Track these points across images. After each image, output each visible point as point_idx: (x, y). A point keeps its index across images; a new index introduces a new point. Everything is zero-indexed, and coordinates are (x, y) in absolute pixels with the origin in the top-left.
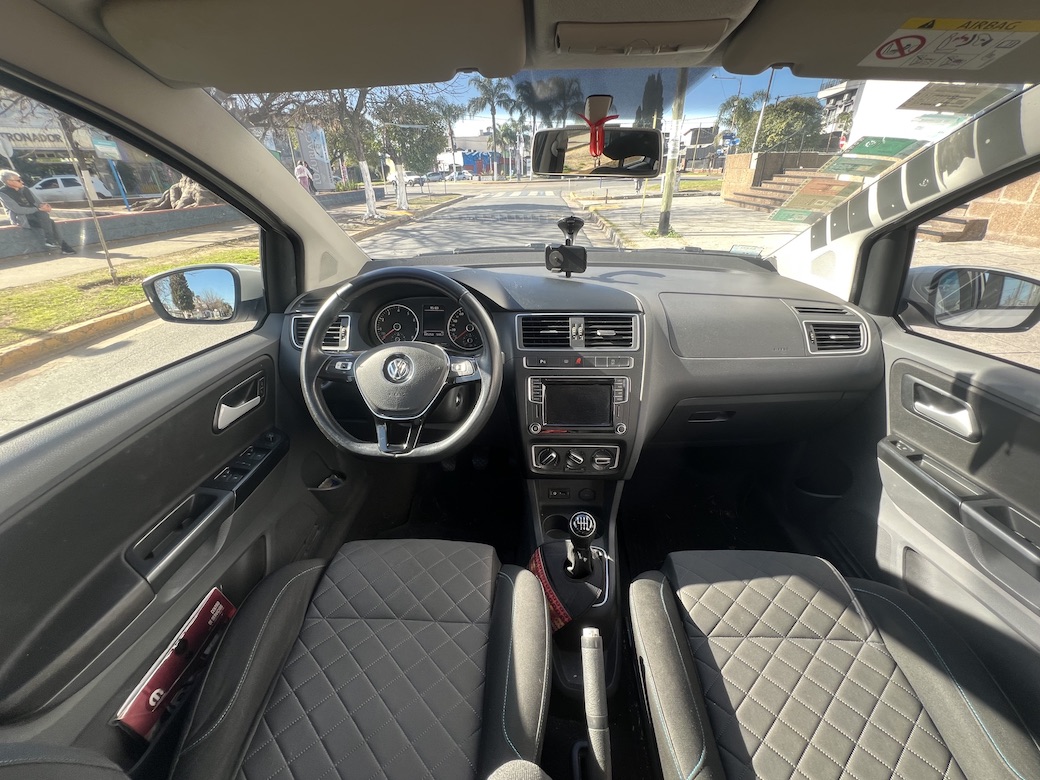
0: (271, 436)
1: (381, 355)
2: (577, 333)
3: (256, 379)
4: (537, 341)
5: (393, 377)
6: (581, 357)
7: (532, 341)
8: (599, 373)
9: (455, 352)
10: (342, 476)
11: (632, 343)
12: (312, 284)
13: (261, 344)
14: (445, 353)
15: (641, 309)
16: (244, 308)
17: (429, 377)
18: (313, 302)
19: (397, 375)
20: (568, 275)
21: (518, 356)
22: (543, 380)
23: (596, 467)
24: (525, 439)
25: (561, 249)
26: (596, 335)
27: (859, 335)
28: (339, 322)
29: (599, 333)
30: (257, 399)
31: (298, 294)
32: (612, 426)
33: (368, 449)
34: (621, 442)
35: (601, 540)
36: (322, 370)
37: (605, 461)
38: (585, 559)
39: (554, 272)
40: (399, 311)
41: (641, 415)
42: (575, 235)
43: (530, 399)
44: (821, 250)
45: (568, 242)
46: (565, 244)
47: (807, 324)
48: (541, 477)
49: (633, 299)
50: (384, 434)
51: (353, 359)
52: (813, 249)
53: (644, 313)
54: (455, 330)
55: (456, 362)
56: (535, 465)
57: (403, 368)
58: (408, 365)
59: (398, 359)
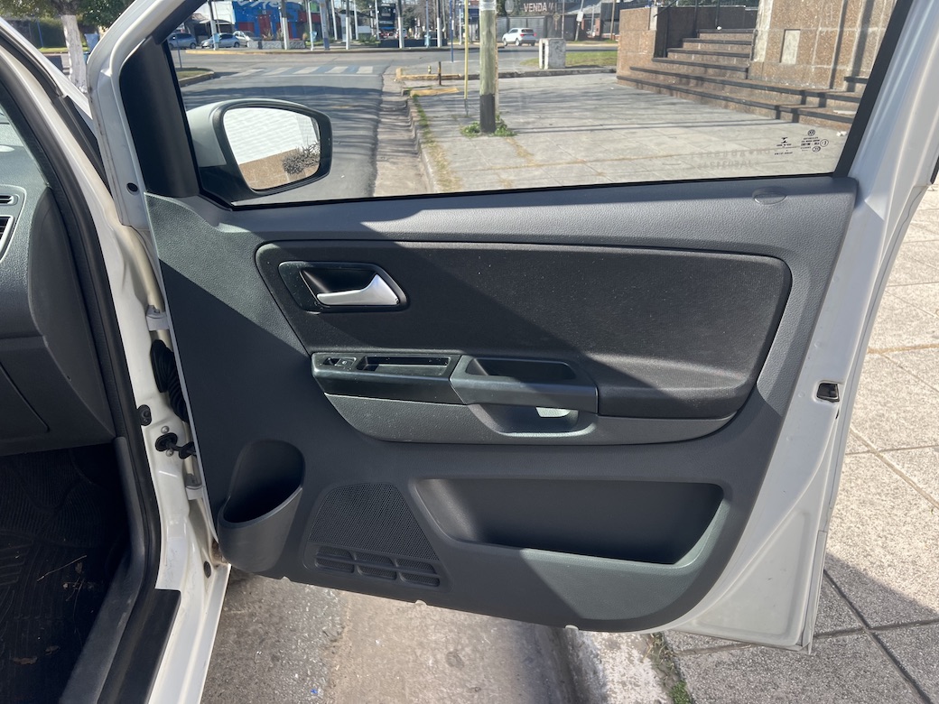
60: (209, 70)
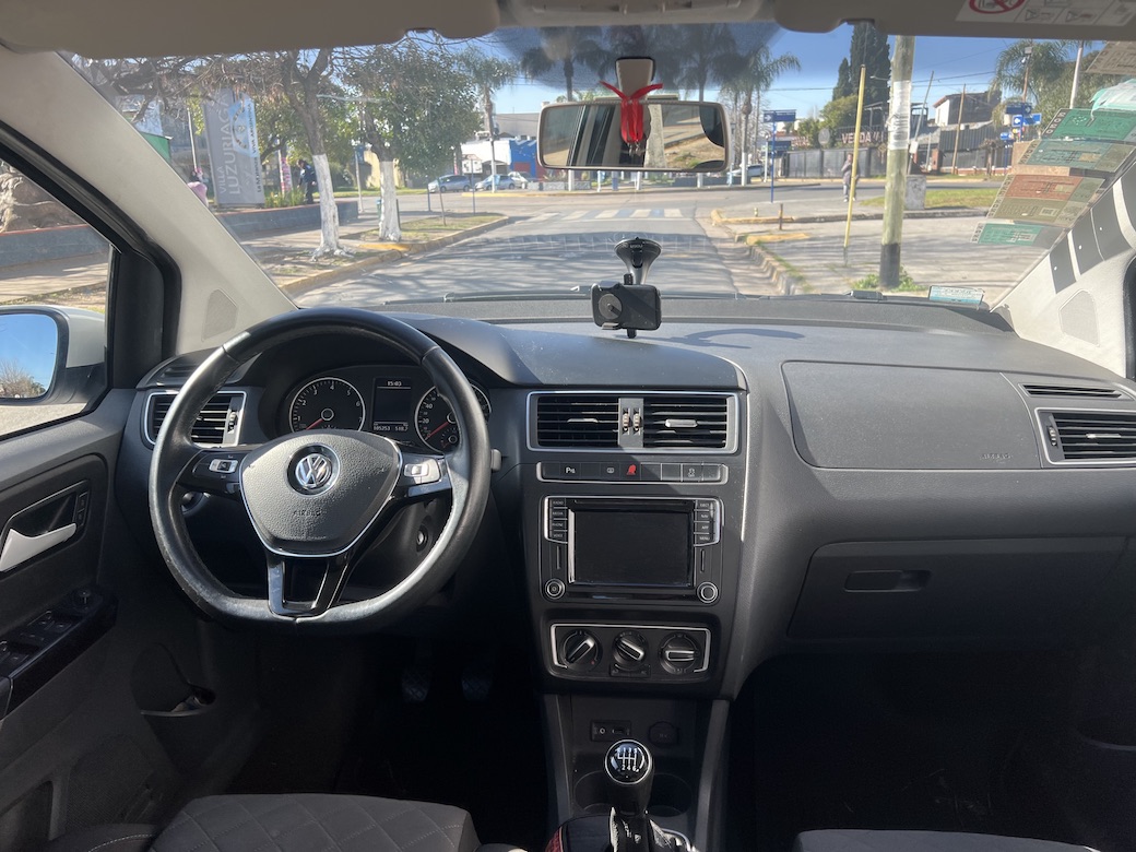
0: (86, 595)
1: (286, 449)
2: (630, 423)
3: (73, 494)
4: (564, 436)
5: (304, 483)
6: (637, 464)
7: (553, 435)
8: (669, 490)
9: (413, 449)
10: (207, 697)
11: (727, 442)
12: (189, 342)
13: (89, 435)
14: (397, 449)
15: (742, 385)
16: (67, 378)
17: (364, 487)
18: (183, 368)
19: (311, 482)
20: (631, 335)
21: (529, 460)
22: (571, 504)
23: (667, 667)
24: (538, 608)
25: (617, 289)
26: (664, 427)
28: (224, 402)
29: (668, 423)
30: (71, 529)
31: (163, 359)
32: (692, 587)
33: (250, 608)
34: (711, 621)
35: (682, 818)
36: (186, 472)
37: (685, 656)
38: (636, 836)
39: (606, 328)
40: (332, 388)
41: (744, 569)
42: (644, 269)
43: (546, 535)
44: (1070, 291)
45: (628, 278)
46: (622, 282)
47: (1042, 413)
48: (568, 689)
49: (732, 370)
50: (280, 583)
51: (239, 456)
52: (1058, 289)
53: (747, 391)
54: (427, 421)
55: (413, 463)
56: (556, 663)
57: (321, 470)
58: (331, 464)
59: (315, 455)
60: (501, 215)
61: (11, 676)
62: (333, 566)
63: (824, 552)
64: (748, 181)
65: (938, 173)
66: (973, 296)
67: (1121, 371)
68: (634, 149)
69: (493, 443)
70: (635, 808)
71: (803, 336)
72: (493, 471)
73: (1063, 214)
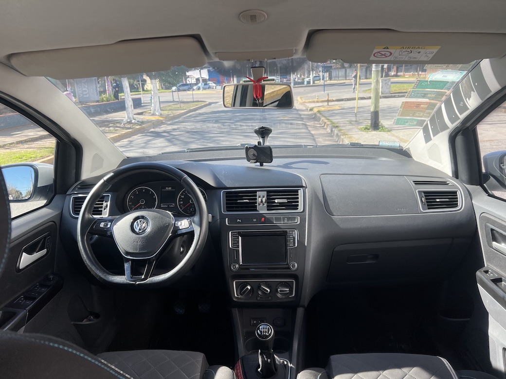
1: (129, 218)
2: (262, 201)
3: (45, 238)
4: (236, 207)
5: (137, 230)
6: (265, 217)
7: (233, 207)
8: (277, 227)
9: (179, 215)
10: (97, 316)
11: (299, 207)
12: (86, 174)
13: (49, 214)
14: (172, 216)
15: (304, 185)
16: (38, 191)
17: (160, 231)
18: (87, 186)
19: (140, 230)
20: (262, 165)
21: (223, 217)
22: (240, 234)
23: (279, 295)
24: (228, 275)
25: (255, 147)
26: (275, 202)
27: (457, 198)
28: (102, 199)
29: (276, 201)
30: (44, 251)
31: (76, 181)
32: (287, 264)
33: (118, 279)
34: (295, 276)
35: (287, 354)
36: (91, 227)
37: (286, 291)
38: (269, 360)
39: (251, 162)
40: (144, 191)
41: (307, 256)
42: (266, 138)
43: (230, 246)
44: (430, 143)
45: (259, 143)
46: (257, 144)
47: (419, 192)
48: (241, 306)
49: (300, 179)
50: (129, 269)
51: (111, 221)
52: (426, 142)
53: (306, 187)
54: (182, 203)
55: (178, 221)
56: (236, 296)
57: (144, 225)
58: (147, 223)
59: (141, 220)
60: (206, 102)
61: (27, 309)
62: (149, 262)
63: (338, 248)
64: (314, 83)
65: (396, 76)
66: (396, 144)
67: (450, 174)
68: (258, 101)
69: (209, 212)
70: (268, 349)
71: (329, 163)
72: (209, 223)
73: (425, 115)
